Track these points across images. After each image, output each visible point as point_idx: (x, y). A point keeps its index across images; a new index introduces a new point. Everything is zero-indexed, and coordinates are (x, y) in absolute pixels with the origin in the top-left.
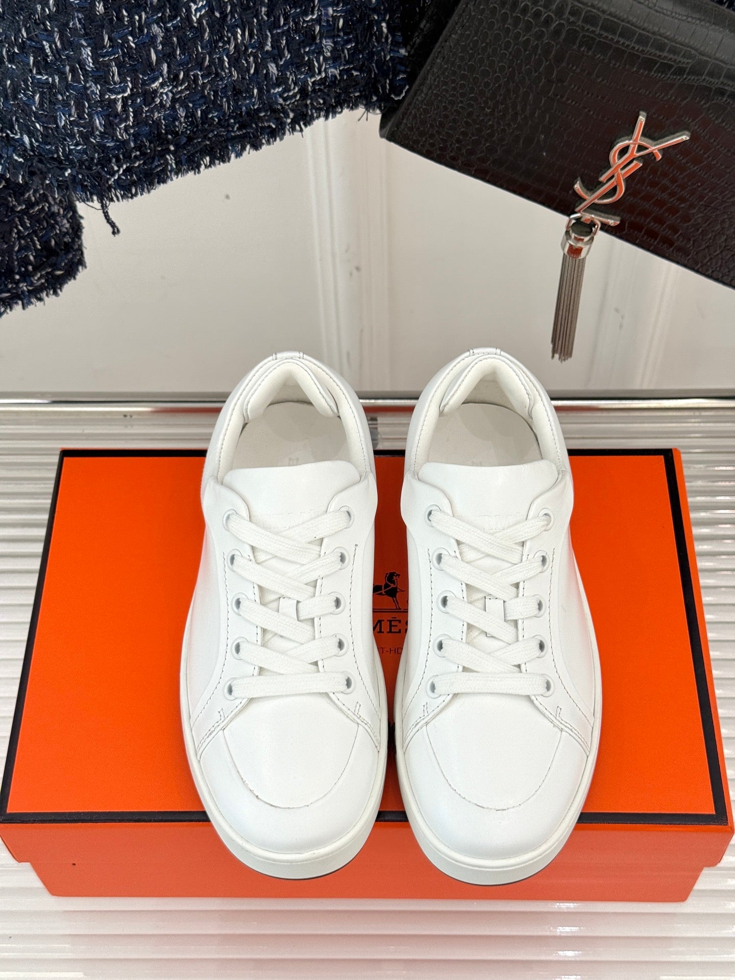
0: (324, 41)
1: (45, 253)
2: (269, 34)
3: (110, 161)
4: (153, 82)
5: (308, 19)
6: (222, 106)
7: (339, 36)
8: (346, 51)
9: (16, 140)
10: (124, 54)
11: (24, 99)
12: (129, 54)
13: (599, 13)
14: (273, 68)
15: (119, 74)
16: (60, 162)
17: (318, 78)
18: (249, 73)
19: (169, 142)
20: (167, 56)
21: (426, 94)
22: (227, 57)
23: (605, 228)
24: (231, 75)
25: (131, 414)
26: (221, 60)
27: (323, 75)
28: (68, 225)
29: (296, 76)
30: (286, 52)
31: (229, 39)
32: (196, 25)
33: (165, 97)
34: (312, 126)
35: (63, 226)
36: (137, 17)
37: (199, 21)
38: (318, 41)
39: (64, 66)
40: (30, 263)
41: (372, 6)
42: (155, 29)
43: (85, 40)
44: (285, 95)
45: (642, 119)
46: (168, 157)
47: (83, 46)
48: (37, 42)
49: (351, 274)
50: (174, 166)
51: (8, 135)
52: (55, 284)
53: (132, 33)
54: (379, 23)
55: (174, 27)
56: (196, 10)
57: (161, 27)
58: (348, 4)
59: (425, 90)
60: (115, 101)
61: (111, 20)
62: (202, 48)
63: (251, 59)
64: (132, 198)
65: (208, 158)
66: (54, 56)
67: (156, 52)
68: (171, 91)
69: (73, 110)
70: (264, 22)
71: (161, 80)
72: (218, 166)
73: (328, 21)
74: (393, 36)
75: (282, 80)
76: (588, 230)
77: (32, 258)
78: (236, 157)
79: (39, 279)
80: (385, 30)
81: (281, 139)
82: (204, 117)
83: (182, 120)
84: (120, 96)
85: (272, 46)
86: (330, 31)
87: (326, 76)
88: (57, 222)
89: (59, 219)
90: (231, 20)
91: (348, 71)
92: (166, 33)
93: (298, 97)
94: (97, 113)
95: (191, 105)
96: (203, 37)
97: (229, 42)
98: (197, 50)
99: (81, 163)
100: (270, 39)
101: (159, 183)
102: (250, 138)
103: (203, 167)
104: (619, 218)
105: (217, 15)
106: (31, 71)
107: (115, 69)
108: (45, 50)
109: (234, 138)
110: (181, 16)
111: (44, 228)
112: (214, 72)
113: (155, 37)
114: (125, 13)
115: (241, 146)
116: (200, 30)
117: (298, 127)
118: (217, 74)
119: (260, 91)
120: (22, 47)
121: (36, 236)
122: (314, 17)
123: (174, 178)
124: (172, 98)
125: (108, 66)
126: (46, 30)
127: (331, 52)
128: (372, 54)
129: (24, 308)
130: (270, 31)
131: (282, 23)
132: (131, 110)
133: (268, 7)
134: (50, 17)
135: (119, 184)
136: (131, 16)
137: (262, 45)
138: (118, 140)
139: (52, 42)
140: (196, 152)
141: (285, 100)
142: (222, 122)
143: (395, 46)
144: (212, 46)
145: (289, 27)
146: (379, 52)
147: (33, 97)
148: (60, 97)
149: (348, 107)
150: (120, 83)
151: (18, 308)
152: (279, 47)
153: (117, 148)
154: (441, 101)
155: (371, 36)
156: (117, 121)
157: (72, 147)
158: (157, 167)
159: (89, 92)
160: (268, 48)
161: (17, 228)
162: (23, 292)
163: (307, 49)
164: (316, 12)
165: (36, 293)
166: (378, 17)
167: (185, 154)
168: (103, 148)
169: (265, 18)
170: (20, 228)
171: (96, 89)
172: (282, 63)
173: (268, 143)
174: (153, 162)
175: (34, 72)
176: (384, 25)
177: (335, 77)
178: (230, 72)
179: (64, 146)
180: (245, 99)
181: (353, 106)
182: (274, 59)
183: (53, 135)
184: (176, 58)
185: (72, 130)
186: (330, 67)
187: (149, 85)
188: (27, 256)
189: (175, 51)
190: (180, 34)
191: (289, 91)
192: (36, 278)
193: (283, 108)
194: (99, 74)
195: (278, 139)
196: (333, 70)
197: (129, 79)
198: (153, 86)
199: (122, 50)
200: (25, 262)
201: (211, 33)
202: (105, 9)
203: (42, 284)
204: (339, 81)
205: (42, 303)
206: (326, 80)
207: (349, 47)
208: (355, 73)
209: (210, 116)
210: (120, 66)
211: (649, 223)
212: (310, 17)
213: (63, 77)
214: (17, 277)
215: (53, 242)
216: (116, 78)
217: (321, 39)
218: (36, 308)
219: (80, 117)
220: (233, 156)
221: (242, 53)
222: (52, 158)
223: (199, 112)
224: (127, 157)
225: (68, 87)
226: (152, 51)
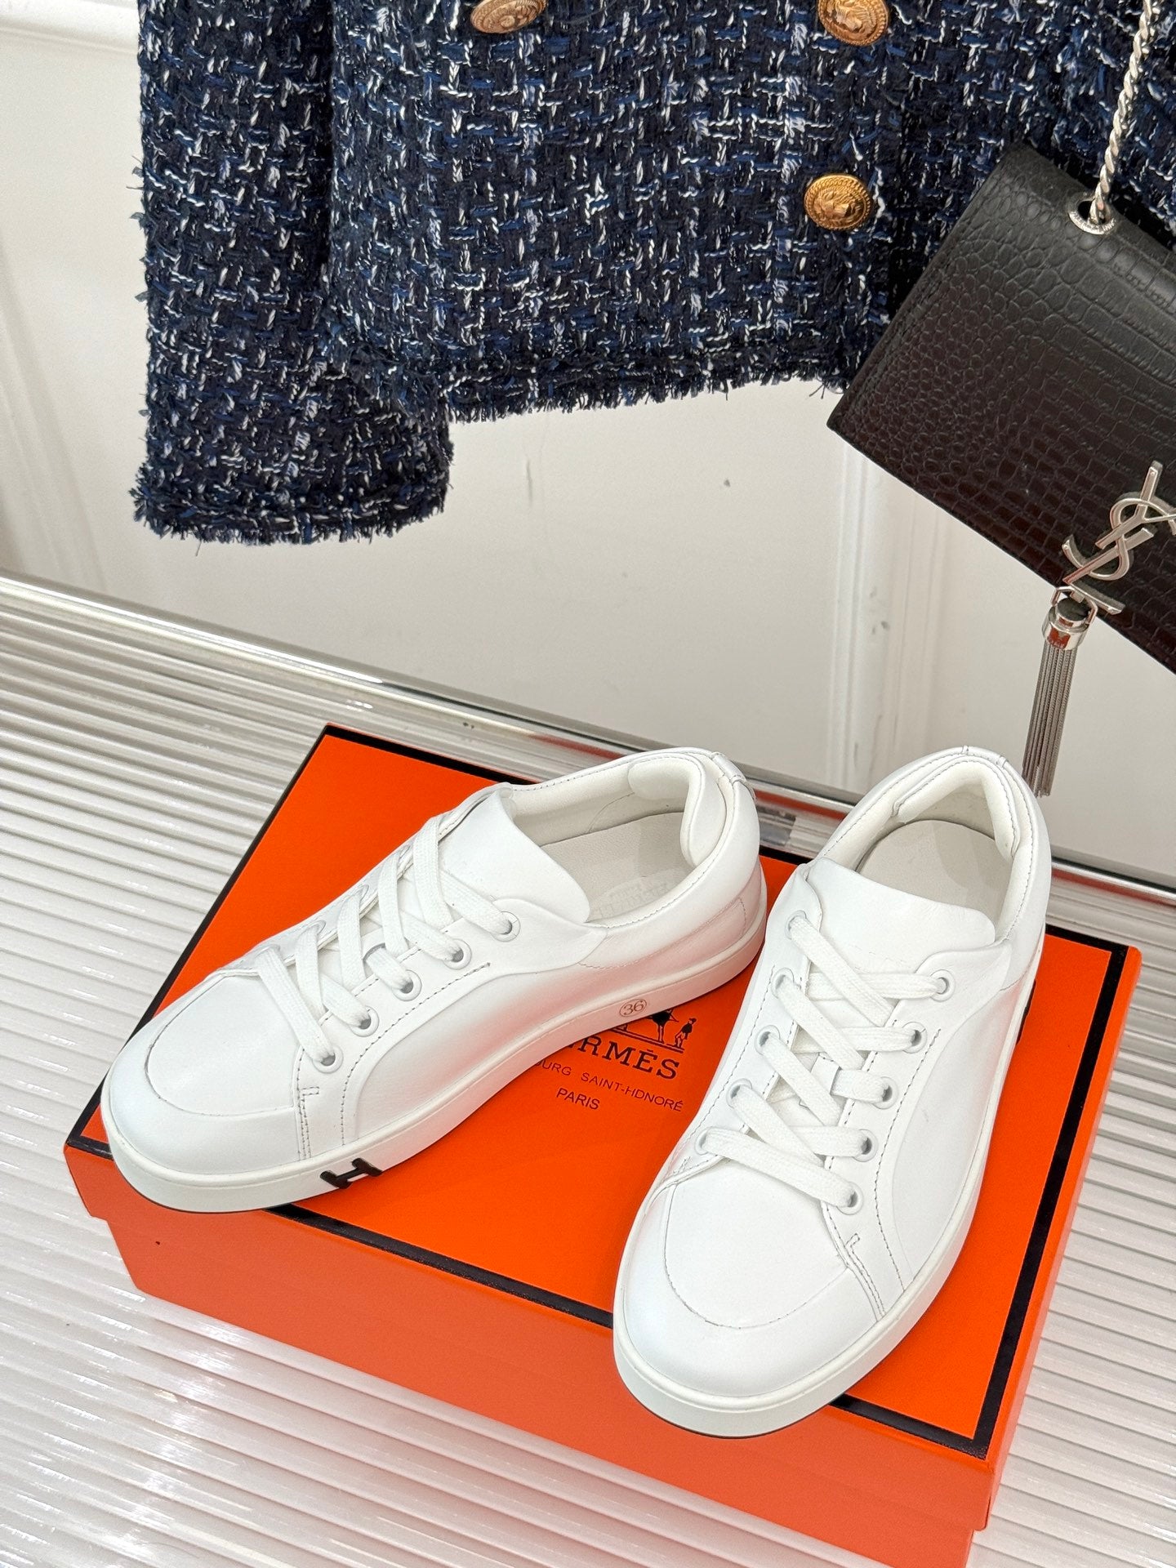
0: (776, 282)
1: (385, 476)
2: (697, 256)
3: (449, 369)
4: (516, 281)
5: (755, 248)
6: (619, 334)
7: (798, 280)
8: (805, 301)
9: (348, 319)
10: (482, 238)
11: (361, 268)
12: (489, 238)
13: (1110, 316)
14: (696, 302)
15: (472, 261)
16: (390, 356)
17: (761, 327)
18: (662, 300)
19: (532, 363)
20: (541, 252)
21: (881, 376)
22: (630, 272)
23: (1102, 614)
24: (634, 297)
25: (474, 724)
26: (621, 274)
27: (768, 325)
28: (424, 449)
29: (728, 319)
30: (720, 285)
31: (636, 250)
32: (588, 222)
33: (532, 304)
34: (742, 388)
35: (418, 448)
36: (507, 196)
37: (594, 219)
38: (768, 280)
39: (410, 238)
40: (363, 485)
41: (848, 250)
42: (530, 215)
43: (435, 209)
44: (710, 339)
45: (1154, 472)
46: (529, 381)
47: (431, 216)
48: (383, 202)
49: (874, 631)
50: (536, 395)
51: (339, 311)
52: (390, 520)
53: (497, 215)
54: (855, 274)
55: (558, 219)
56: (592, 205)
57: (539, 216)
58: (815, 240)
59: (880, 370)
60: (462, 294)
61: (471, 193)
62: (592, 253)
63: (667, 283)
64: (469, 421)
65: (586, 397)
66: (399, 222)
67: (526, 244)
68: (542, 298)
69: (411, 294)
70: (692, 239)
71: (527, 281)
72: (598, 409)
73: (784, 257)
74: (875, 295)
75: (706, 319)
76: (1082, 613)
77: (366, 479)
78: (627, 404)
79: (371, 508)
80: (863, 285)
81: (694, 395)
82: (591, 342)
83: (559, 339)
84: (469, 289)
85: (699, 272)
86: (787, 271)
87: (772, 327)
88: (410, 442)
89: (414, 439)
90: (642, 226)
91: (806, 328)
92: (543, 224)
93: (727, 347)
94: (439, 304)
95: (574, 323)
96: (596, 241)
97: (635, 254)
98: (585, 254)
99: (415, 363)
100: (697, 263)
101: (511, 410)
102: (651, 383)
103: (578, 405)
104: (1122, 606)
105: (621, 216)
106: (372, 235)
107: (467, 254)
108: (389, 212)
109: (627, 378)
110: (570, 206)
111: (390, 445)
112: (608, 286)
113: (528, 226)
114: (490, 187)
115: (637, 392)
116: (594, 230)
117: (722, 386)
118: (613, 292)
119: (674, 326)
120: (368, 203)
121: (378, 452)
122: (765, 247)
123: (534, 411)
124: (542, 307)
125: (459, 247)
126: (393, 188)
127: (784, 297)
128: (843, 313)
129: (341, 540)
130: (699, 253)
131: (718, 246)
132: (482, 309)
133: (699, 221)
134: (398, 173)
135: (454, 399)
136: (498, 192)
137: (684, 269)
138: (461, 344)
139: (398, 205)
140: (572, 384)
141: (708, 345)
142: (614, 355)
143: (876, 309)
144: (610, 255)
145: (728, 253)
146: (852, 313)
147: (371, 267)
148: (398, 274)
149: (800, 375)
150: (472, 272)
151: (334, 537)
152: (710, 276)
153: (462, 354)
154: (899, 389)
155: (842, 287)
156: (462, 319)
157: (406, 341)
158: (510, 390)
159: (432, 275)
160: (694, 274)
161: (353, 435)
162: (346, 519)
163: (751, 287)
164: (769, 242)
165: (364, 525)
166: (854, 265)
167: (554, 384)
168: (443, 351)
169: (695, 234)
170: (358, 436)
171: (440, 273)
172: (711, 297)
173: (675, 396)
174: (505, 383)
175: (376, 237)
176: (862, 277)
177: (786, 332)
178: (633, 293)
179: (398, 337)
180: (652, 332)
181: (806, 376)
182: (700, 289)
183: (383, 320)
184: (553, 257)
185: (407, 318)
186: (780, 317)
187: (511, 283)
188: (361, 475)
189: (553, 249)
190: (564, 229)
191: (716, 335)
192: (367, 506)
193: (702, 355)
194: (447, 255)
195: (689, 393)
196: (782, 321)
197: (483, 270)
198: (516, 285)
199: (480, 232)
200: (356, 482)
201: (610, 237)
202: (464, 176)
203: (374, 516)
204: (791, 337)
205: (368, 540)
206: (771, 333)
207: (810, 296)
208: (815, 333)
209: (600, 343)
210: (474, 252)
211: (1163, 623)
212: (759, 246)
213: (406, 252)
214: (341, 498)
215: (400, 467)
216: (468, 265)
217: (773, 277)
218: (357, 544)
219: (419, 304)
220: (624, 401)
221: (652, 272)
222: (382, 349)
223: (585, 335)
224: (472, 368)
225: (410, 264)
226: (521, 241)
